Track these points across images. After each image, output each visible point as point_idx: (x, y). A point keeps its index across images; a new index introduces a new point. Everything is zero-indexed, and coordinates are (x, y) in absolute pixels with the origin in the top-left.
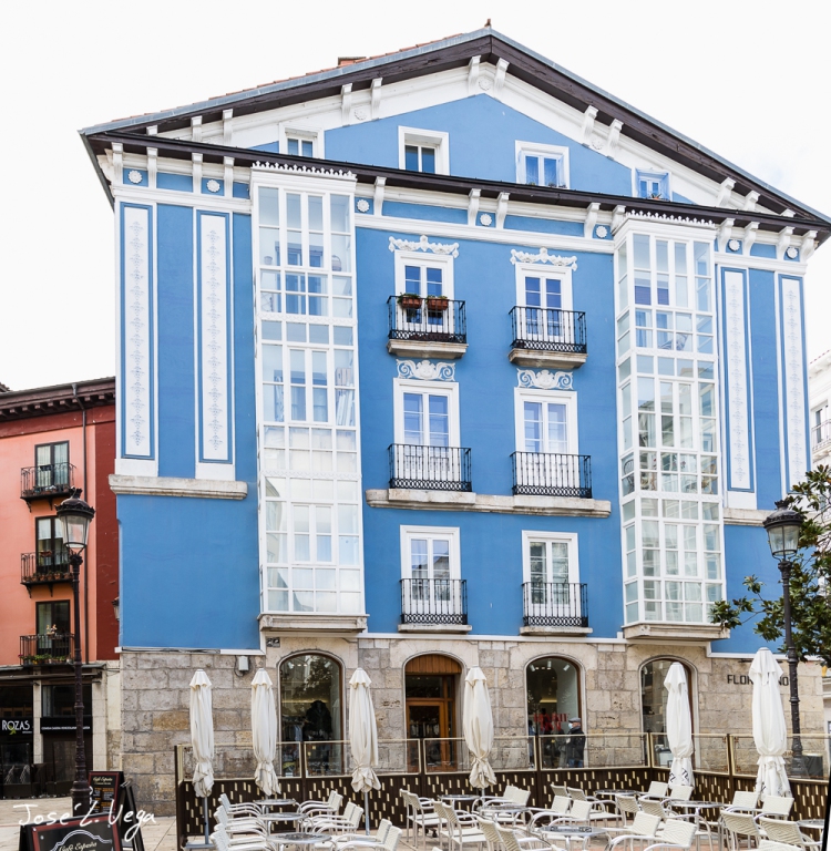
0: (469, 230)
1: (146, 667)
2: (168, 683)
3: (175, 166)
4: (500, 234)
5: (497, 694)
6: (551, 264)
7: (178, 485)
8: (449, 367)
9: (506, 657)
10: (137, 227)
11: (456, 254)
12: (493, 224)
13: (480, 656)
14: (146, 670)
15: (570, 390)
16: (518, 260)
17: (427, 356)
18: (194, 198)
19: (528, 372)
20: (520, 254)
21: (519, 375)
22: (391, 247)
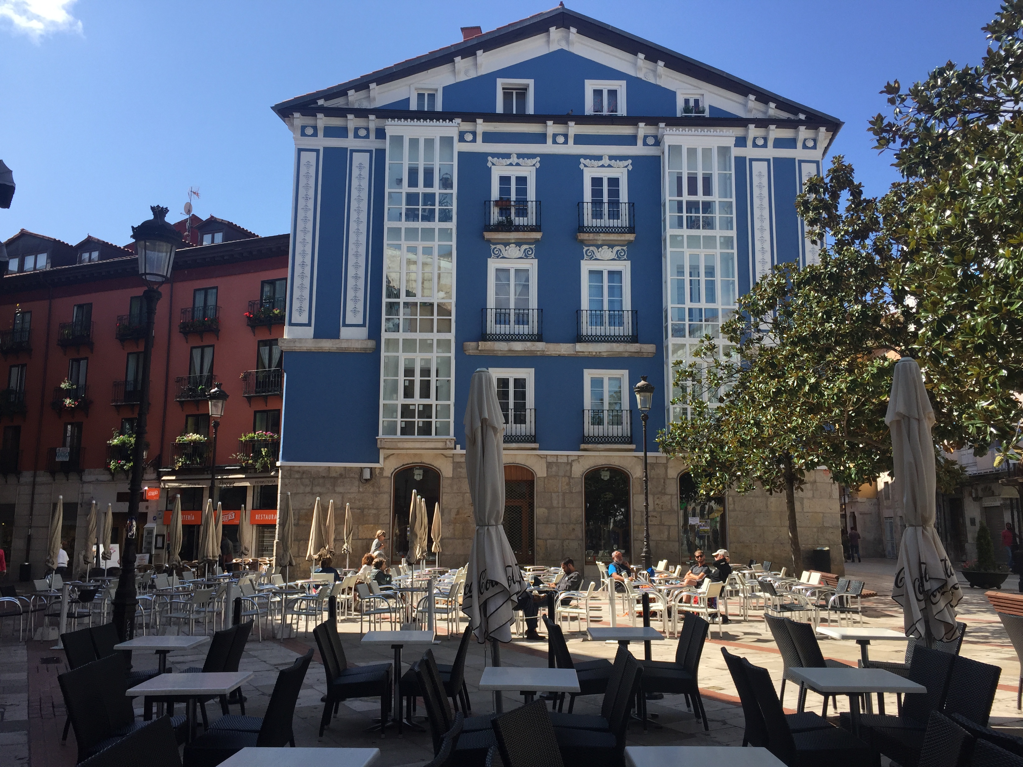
0: (548, 148)
1: (297, 476)
2: (312, 489)
3: (336, 122)
4: (572, 149)
5: (561, 497)
6: (612, 167)
7: (327, 345)
8: (530, 248)
9: (568, 467)
10: (308, 164)
11: (538, 165)
12: (566, 142)
13: (547, 467)
14: (297, 479)
15: (625, 260)
16: (585, 166)
17: (513, 241)
18: (349, 143)
19: (591, 248)
20: (587, 162)
21: (584, 250)
22: (489, 164)
